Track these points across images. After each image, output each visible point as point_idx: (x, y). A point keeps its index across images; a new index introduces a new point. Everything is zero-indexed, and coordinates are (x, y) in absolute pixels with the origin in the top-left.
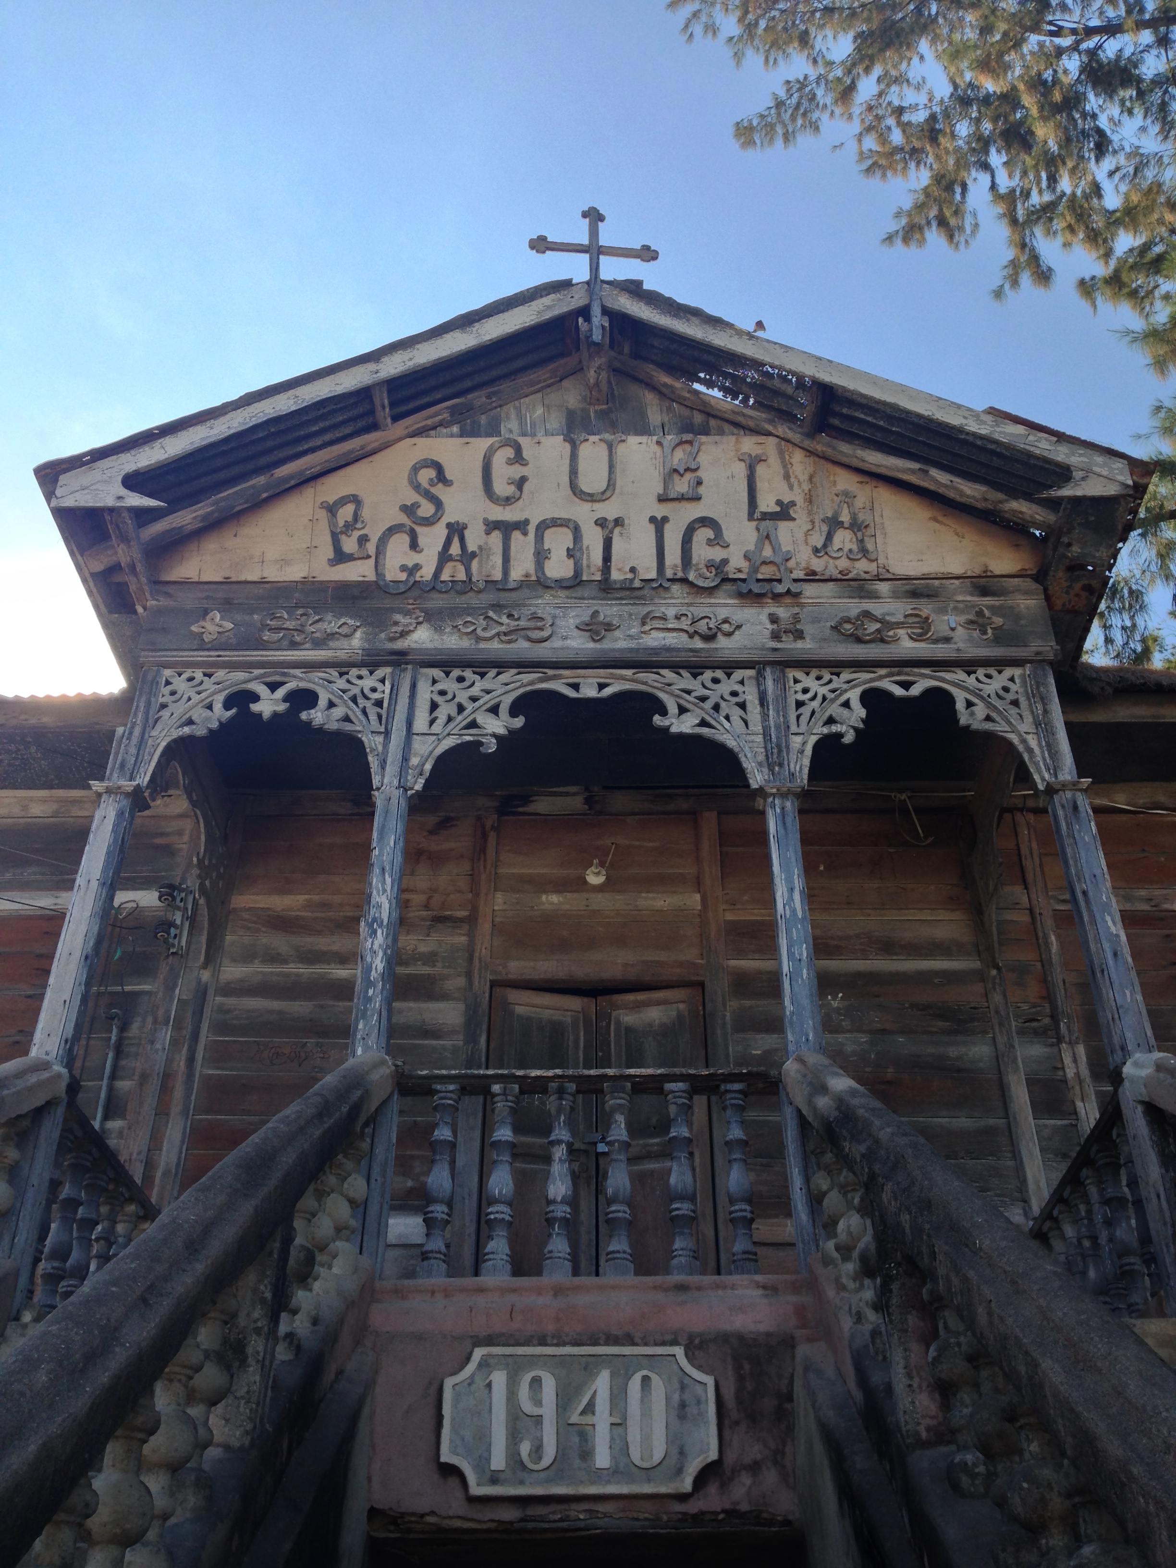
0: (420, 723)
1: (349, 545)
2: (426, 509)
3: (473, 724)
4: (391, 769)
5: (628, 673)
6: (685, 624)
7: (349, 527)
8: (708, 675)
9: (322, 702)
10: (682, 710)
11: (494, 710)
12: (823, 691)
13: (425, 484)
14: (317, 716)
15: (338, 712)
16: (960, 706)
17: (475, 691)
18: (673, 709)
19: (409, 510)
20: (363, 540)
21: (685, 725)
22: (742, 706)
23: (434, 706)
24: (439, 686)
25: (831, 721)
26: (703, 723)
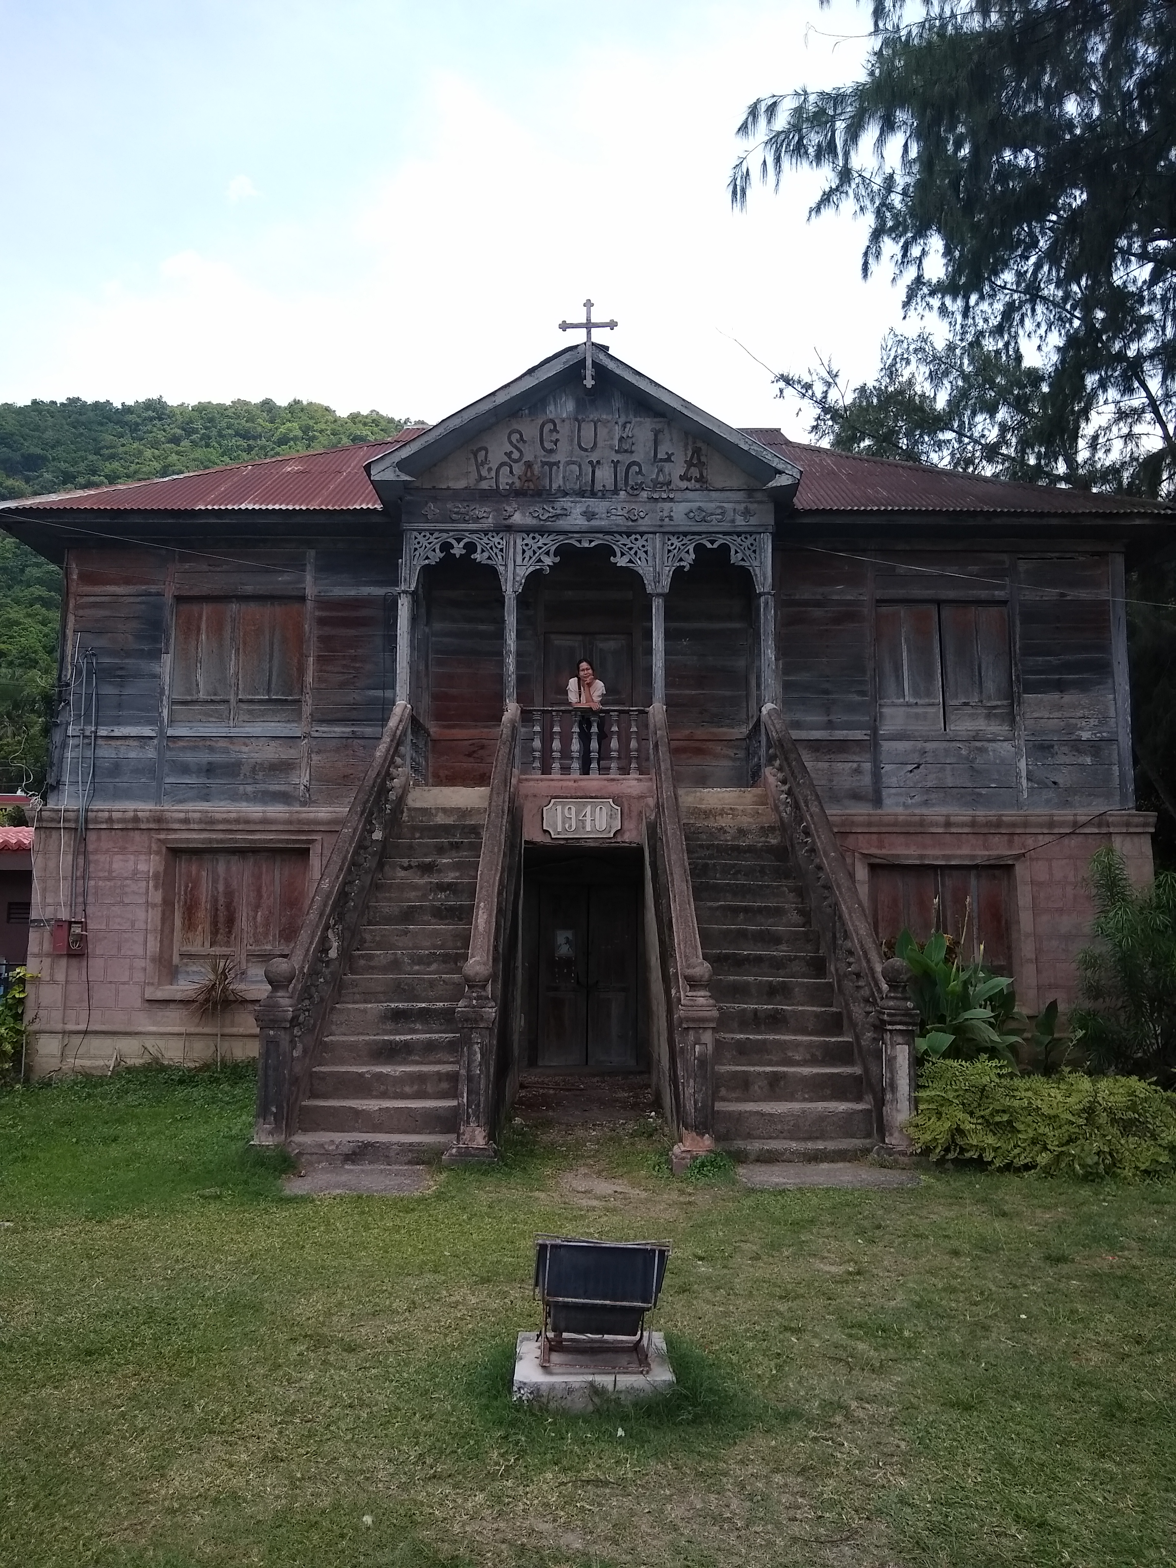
0: (519, 560)
1: (484, 473)
2: (516, 455)
3: (540, 561)
4: (510, 584)
5: (601, 536)
6: (624, 513)
7: (482, 464)
8: (633, 537)
9: (479, 550)
10: (623, 554)
11: (548, 553)
12: (679, 544)
13: (515, 441)
14: (478, 556)
15: (486, 555)
16: (733, 552)
17: (540, 544)
18: (619, 554)
19: (509, 454)
20: (490, 469)
21: (622, 562)
22: (646, 552)
23: (524, 552)
24: (525, 542)
25: (681, 560)
26: (630, 561)
